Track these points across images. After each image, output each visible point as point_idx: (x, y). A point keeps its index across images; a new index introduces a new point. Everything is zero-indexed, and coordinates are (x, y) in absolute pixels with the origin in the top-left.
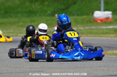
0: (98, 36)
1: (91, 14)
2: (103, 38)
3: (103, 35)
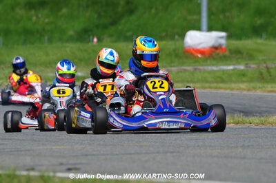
0: (210, 88)
1: (177, 37)
2: (222, 91)
3: (221, 85)
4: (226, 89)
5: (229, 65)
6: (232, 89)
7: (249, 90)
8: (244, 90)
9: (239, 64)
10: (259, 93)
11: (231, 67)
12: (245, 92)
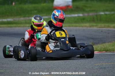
4: (80, 26)
5: (75, 14)
6: (83, 27)
7: (90, 27)
8: (88, 27)
9: (79, 13)
10: (95, 28)
11: (76, 15)
12: (89, 28)
